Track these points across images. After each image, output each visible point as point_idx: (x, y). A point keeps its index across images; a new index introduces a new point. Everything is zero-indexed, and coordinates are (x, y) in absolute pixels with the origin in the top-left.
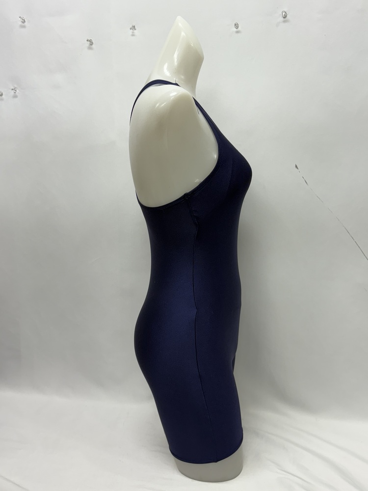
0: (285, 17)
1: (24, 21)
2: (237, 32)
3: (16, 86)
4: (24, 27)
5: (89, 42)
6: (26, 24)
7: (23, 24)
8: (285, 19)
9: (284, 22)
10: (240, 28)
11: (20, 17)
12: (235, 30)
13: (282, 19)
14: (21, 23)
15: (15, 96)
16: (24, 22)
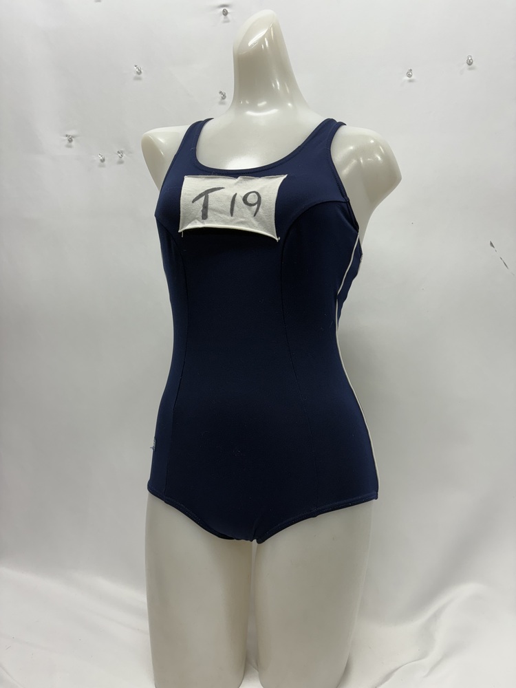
0: (470, 63)
1: (141, 72)
2: (410, 81)
3: (122, 150)
4: (139, 79)
5: (221, 96)
6: (142, 75)
7: (138, 75)
8: (470, 66)
9: (470, 69)
10: (413, 77)
11: (135, 67)
12: (408, 78)
13: (466, 65)
14: (135, 75)
15: (121, 162)
16: (139, 73)
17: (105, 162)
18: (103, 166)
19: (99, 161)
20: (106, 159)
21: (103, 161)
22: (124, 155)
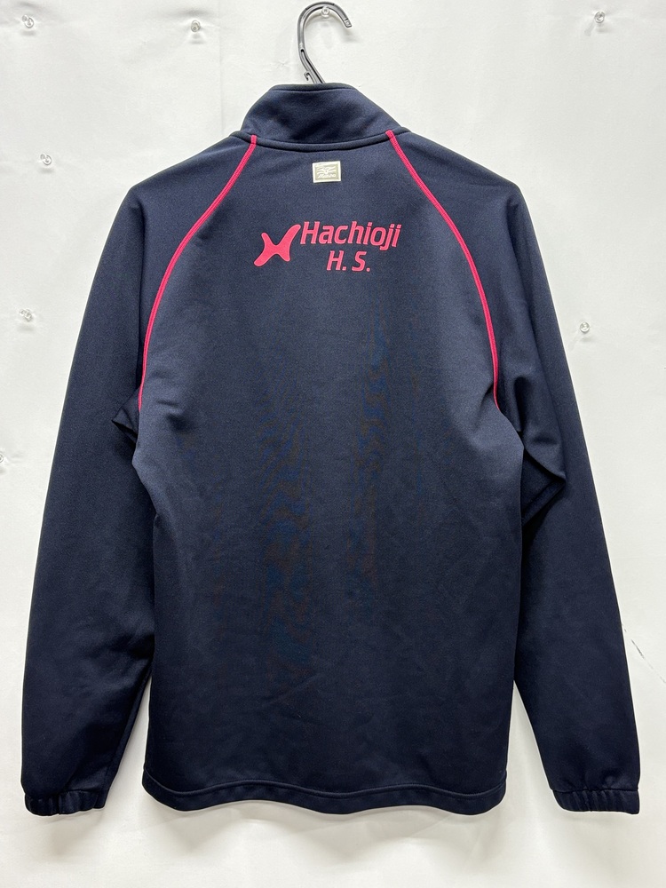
0: (585, 331)
1: (31, 317)
4: (29, 329)
7: (27, 324)
8: (587, 335)
9: (585, 340)
11: (22, 311)
14: (21, 321)
22: (5, 458)
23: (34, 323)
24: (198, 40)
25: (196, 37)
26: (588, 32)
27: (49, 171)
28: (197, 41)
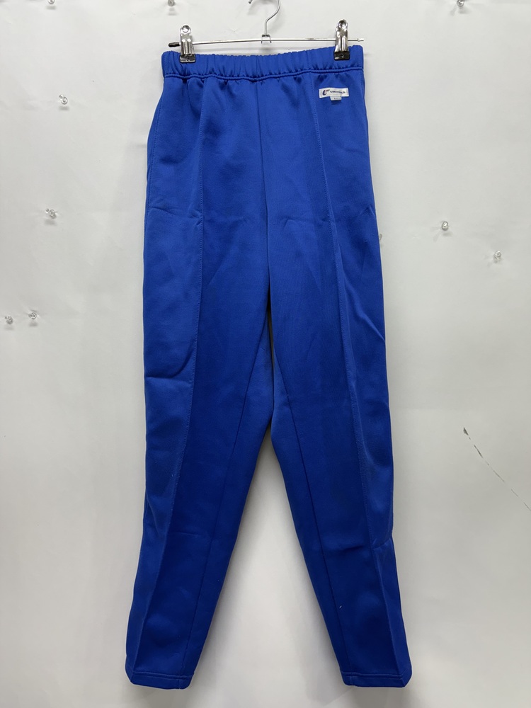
0: (445, 228)
1: (54, 215)
3: (35, 309)
4: (53, 224)
7: (52, 220)
8: (446, 232)
9: (445, 235)
11: (48, 211)
13: (440, 230)
14: (47, 218)
15: (34, 325)
16: (53, 217)
17: (13, 324)
18: (11, 329)
19: (6, 323)
20: (14, 319)
21: (10, 322)
22: (38, 316)
23: (56, 220)
24: (172, 12)
25: (171, 10)
26: (452, 13)
27: (66, 109)
28: (172, 14)
